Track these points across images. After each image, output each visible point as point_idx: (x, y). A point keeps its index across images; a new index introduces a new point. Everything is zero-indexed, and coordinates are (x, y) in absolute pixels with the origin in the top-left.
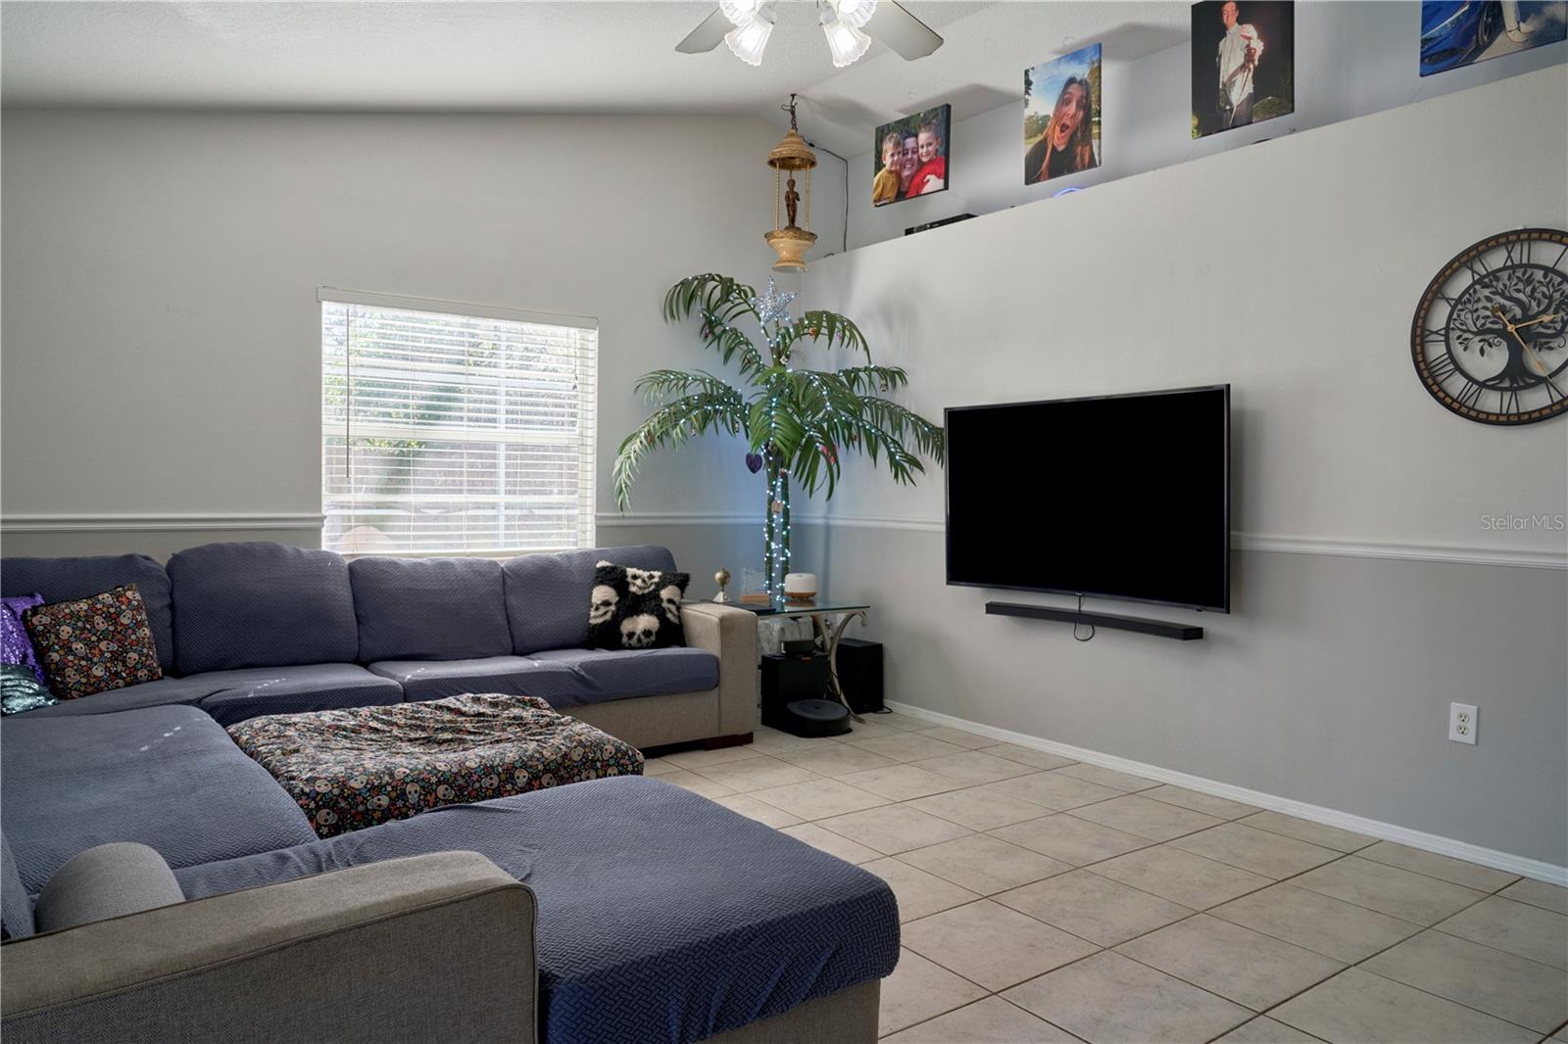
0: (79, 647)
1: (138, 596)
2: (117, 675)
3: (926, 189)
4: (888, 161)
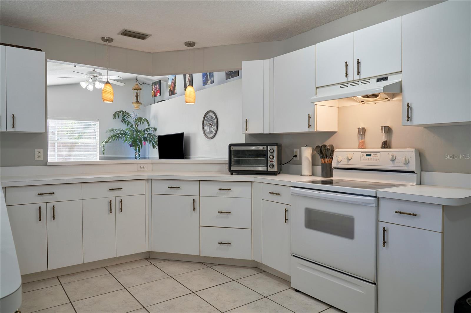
3: (158, 95)
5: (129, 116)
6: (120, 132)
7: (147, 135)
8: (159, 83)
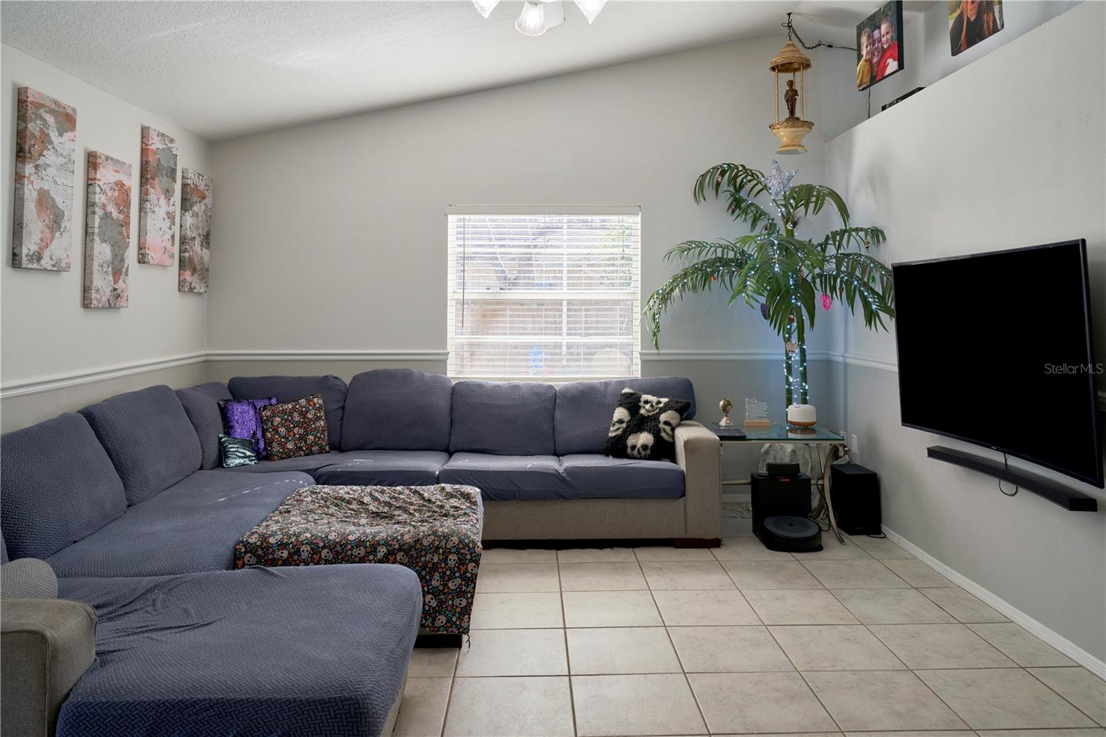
0: (282, 430)
1: (321, 402)
2: (300, 448)
3: (888, 71)
4: (864, 52)
5: (759, 187)
6: (719, 255)
7: (839, 259)
8: (892, 13)
